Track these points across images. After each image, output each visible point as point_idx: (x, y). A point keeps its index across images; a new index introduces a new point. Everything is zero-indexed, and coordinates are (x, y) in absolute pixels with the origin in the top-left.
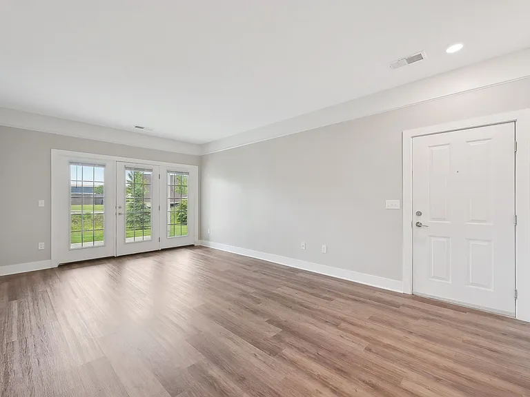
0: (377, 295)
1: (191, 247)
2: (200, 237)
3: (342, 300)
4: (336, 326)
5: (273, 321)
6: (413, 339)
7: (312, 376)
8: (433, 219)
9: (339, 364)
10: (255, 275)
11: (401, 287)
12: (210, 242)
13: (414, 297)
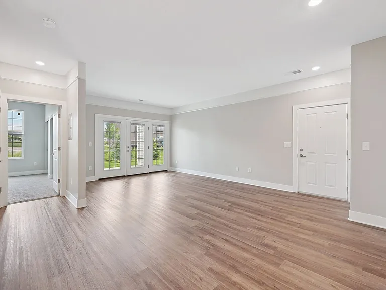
0: (279, 193)
1: (166, 171)
2: (171, 165)
3: (260, 195)
4: (258, 203)
5: (226, 201)
6: (294, 207)
7: (247, 216)
8: (309, 152)
9: (260, 213)
10: (211, 185)
11: (292, 189)
12: (178, 169)
13: (298, 194)
